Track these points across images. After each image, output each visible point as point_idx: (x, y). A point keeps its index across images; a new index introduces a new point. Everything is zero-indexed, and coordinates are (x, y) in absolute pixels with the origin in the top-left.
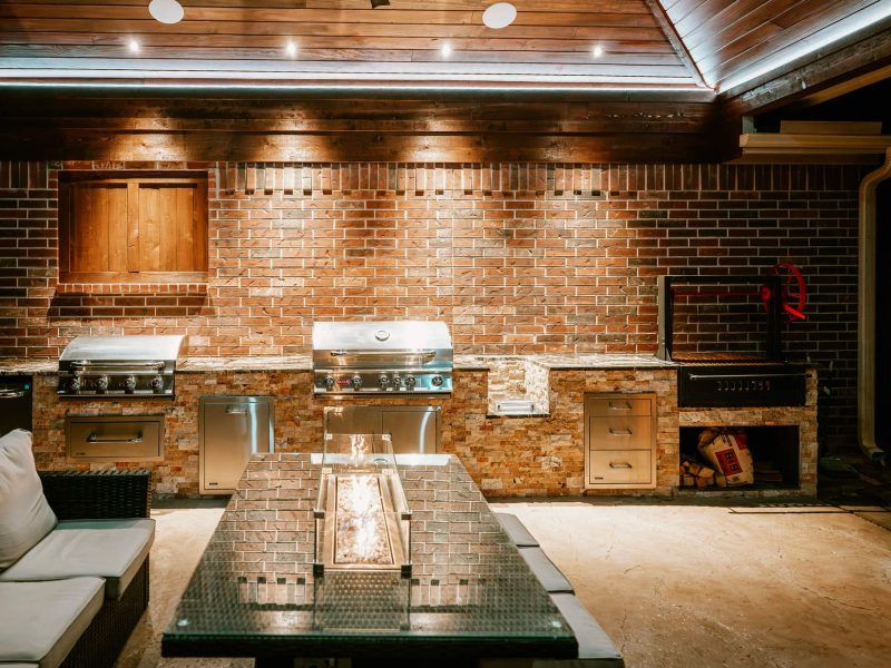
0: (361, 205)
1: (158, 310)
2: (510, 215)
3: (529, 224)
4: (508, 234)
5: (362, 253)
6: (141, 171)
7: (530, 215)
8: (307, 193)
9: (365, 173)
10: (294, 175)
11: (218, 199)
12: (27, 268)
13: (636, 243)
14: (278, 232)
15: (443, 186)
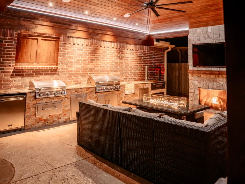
0: (93, 49)
1: (44, 74)
2: (120, 53)
3: (123, 55)
4: (119, 57)
5: (93, 60)
6: (43, 36)
7: (123, 53)
8: (83, 45)
9: (94, 42)
10: (80, 41)
11: (62, 45)
12: (5, 61)
13: (138, 60)
14: (75, 54)
15: (109, 46)
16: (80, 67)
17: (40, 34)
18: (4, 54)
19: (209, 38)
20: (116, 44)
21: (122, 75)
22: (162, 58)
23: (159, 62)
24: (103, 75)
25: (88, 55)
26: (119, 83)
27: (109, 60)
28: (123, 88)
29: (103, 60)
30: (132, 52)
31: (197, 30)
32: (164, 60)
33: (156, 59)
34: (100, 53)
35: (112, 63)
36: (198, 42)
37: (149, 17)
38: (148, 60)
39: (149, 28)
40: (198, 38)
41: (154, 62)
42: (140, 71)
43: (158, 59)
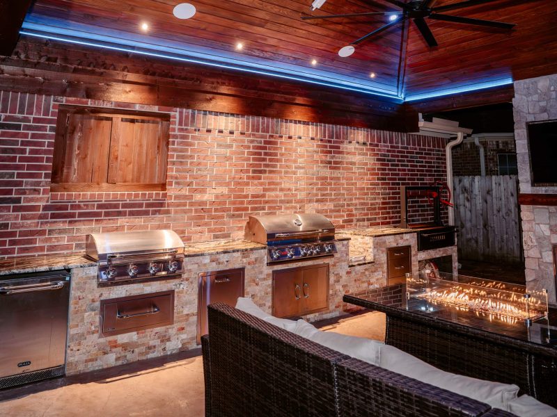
0: (261, 143)
1: (130, 211)
2: (330, 152)
3: (338, 158)
4: (330, 162)
5: (261, 172)
6: (123, 110)
7: (339, 153)
8: (232, 133)
9: (263, 123)
10: (224, 121)
11: (177, 133)
12: (24, 180)
13: (379, 169)
14: (213, 157)
15: (301, 135)
16: (225, 190)
17: (118, 104)
18: (21, 159)
20: (321, 129)
21: (339, 211)
22: (438, 163)
23: (434, 175)
24: (288, 211)
25: (248, 159)
26: (331, 234)
27: (302, 171)
28: (343, 249)
29: (286, 172)
30: (362, 149)
31: (536, 82)
32: (445, 167)
33: (425, 166)
34: (279, 152)
35: (313, 179)
36: (544, 117)
37: (403, 56)
38: (404, 170)
39: (404, 86)
40: (543, 104)
41: (421, 175)
42: (384, 198)
43: (429, 167)
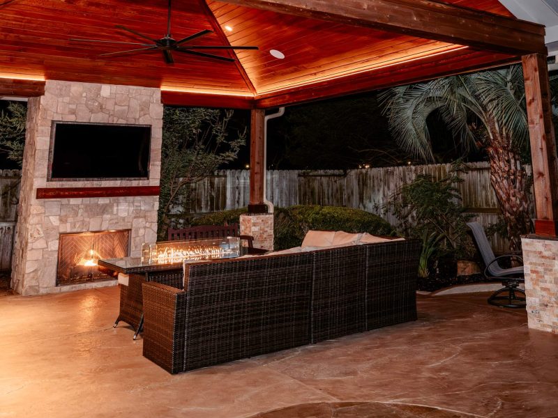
19: (102, 111)
31: (70, 86)
36: (70, 119)
40: (73, 107)
